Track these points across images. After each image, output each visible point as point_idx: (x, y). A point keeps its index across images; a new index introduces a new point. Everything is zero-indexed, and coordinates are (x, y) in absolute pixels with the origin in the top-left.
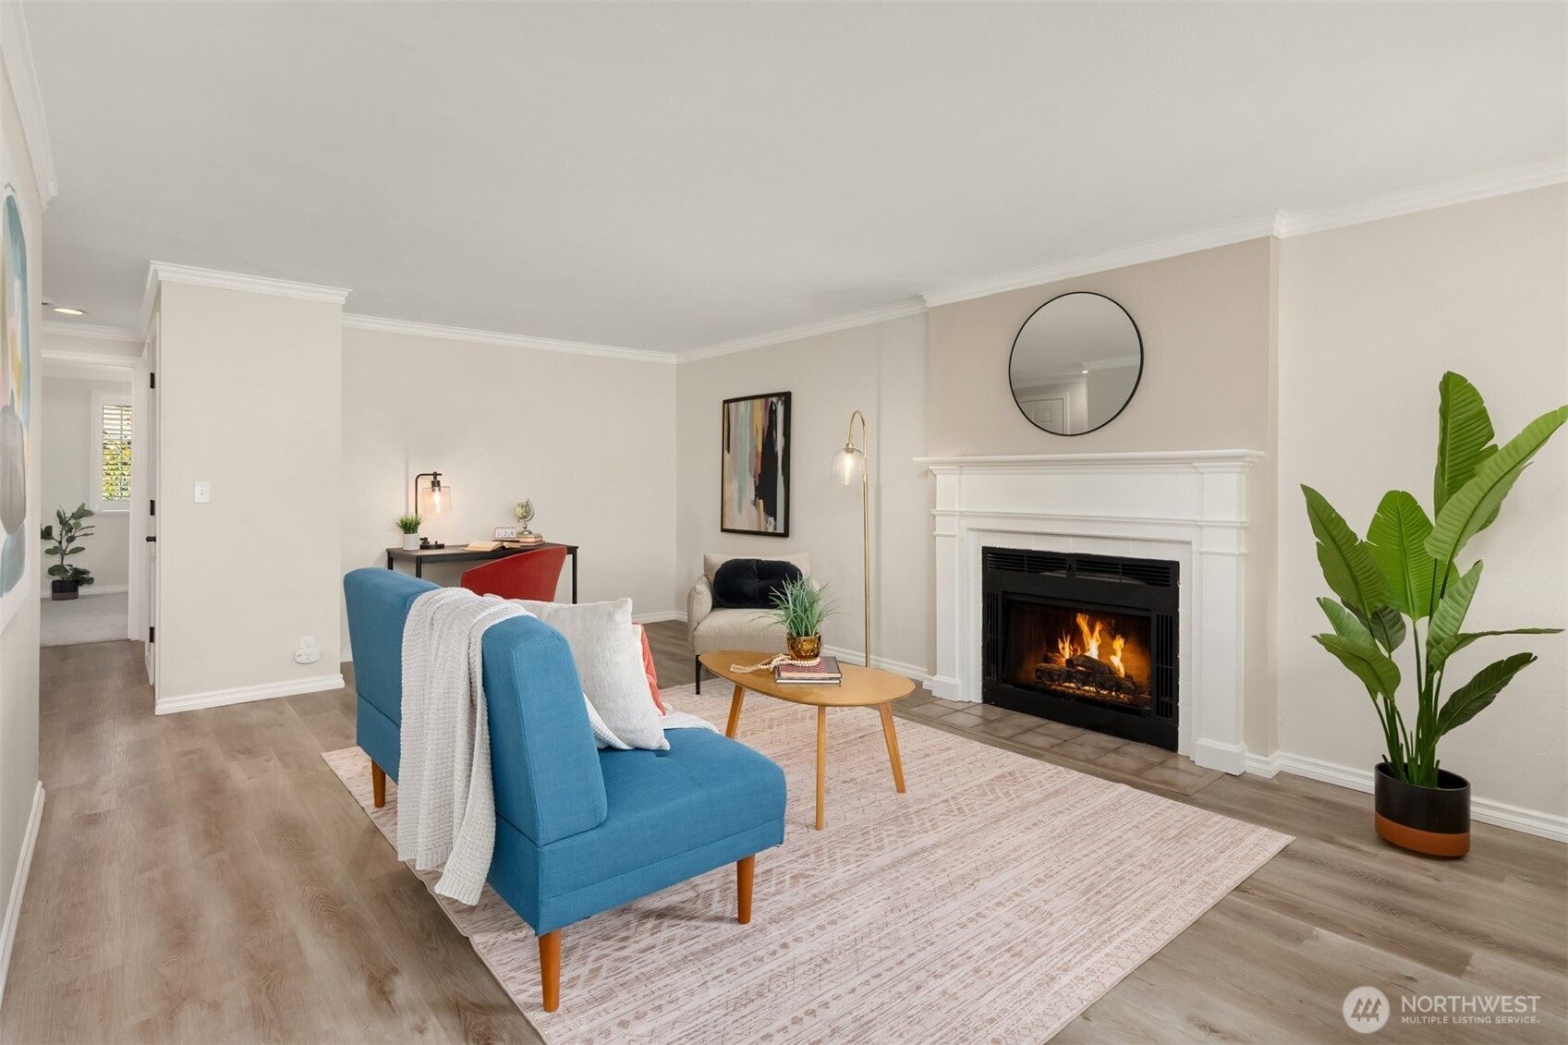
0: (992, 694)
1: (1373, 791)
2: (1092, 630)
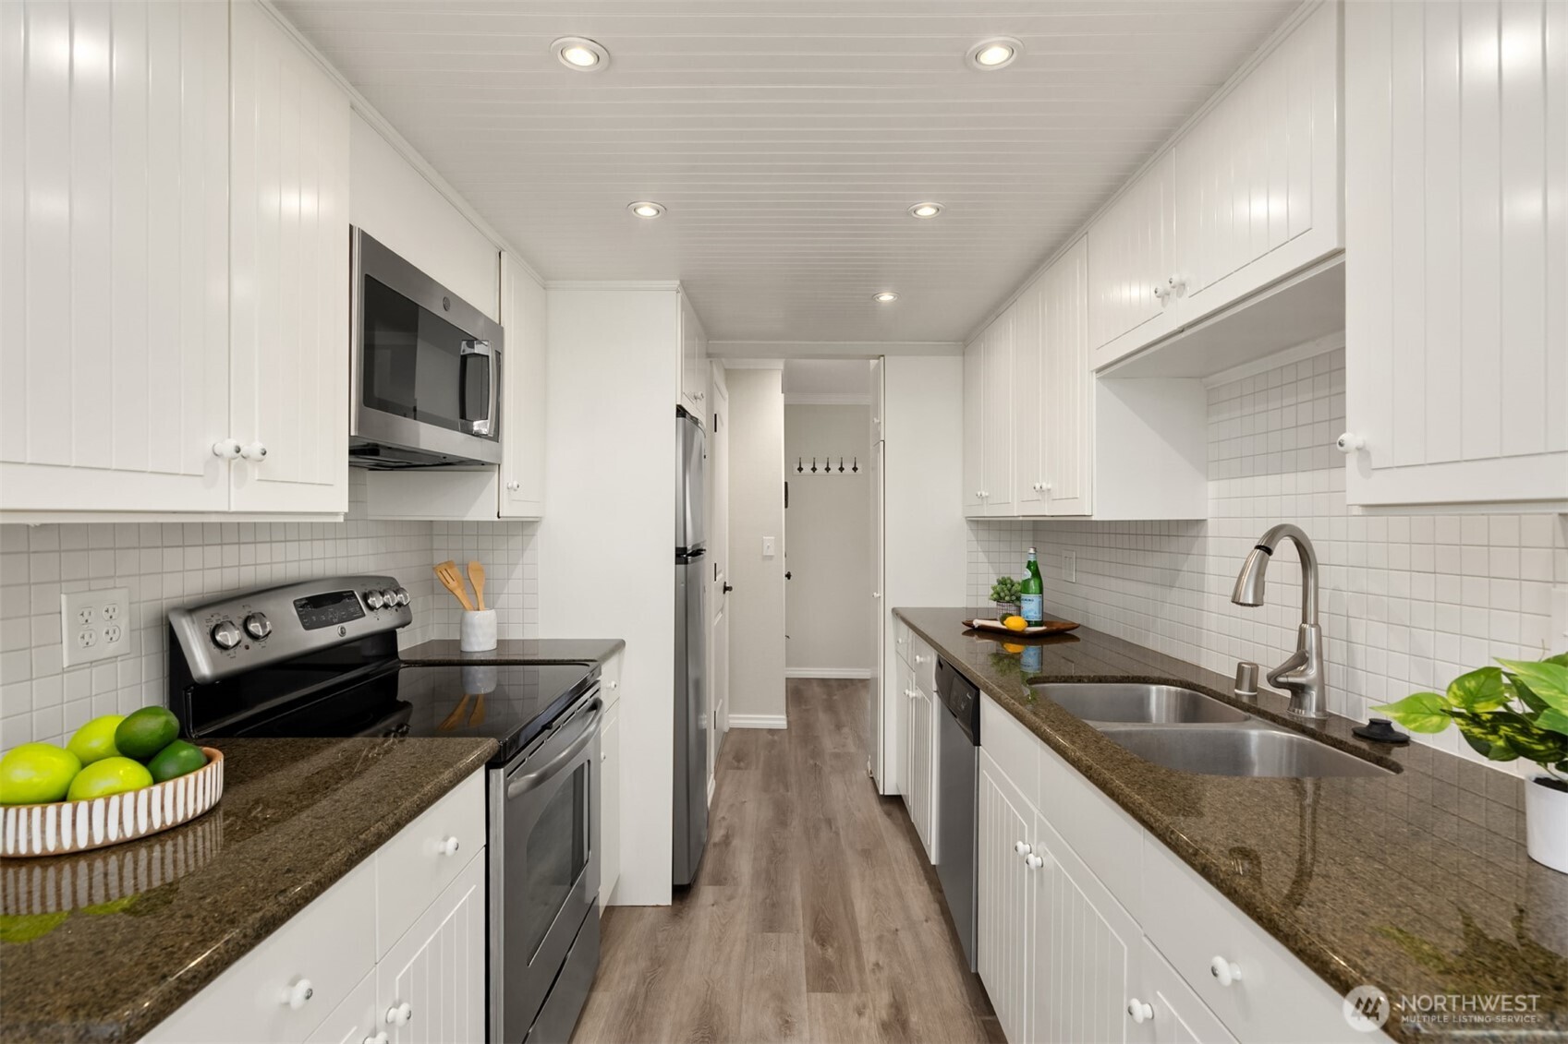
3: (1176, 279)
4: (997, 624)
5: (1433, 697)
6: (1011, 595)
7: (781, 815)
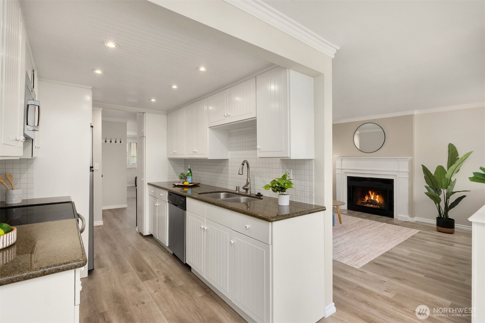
0: (350, 207)
1: (436, 224)
2: (372, 194)
3: (229, 114)
4: (181, 184)
5: (268, 185)
6: (184, 177)
7: (113, 247)
